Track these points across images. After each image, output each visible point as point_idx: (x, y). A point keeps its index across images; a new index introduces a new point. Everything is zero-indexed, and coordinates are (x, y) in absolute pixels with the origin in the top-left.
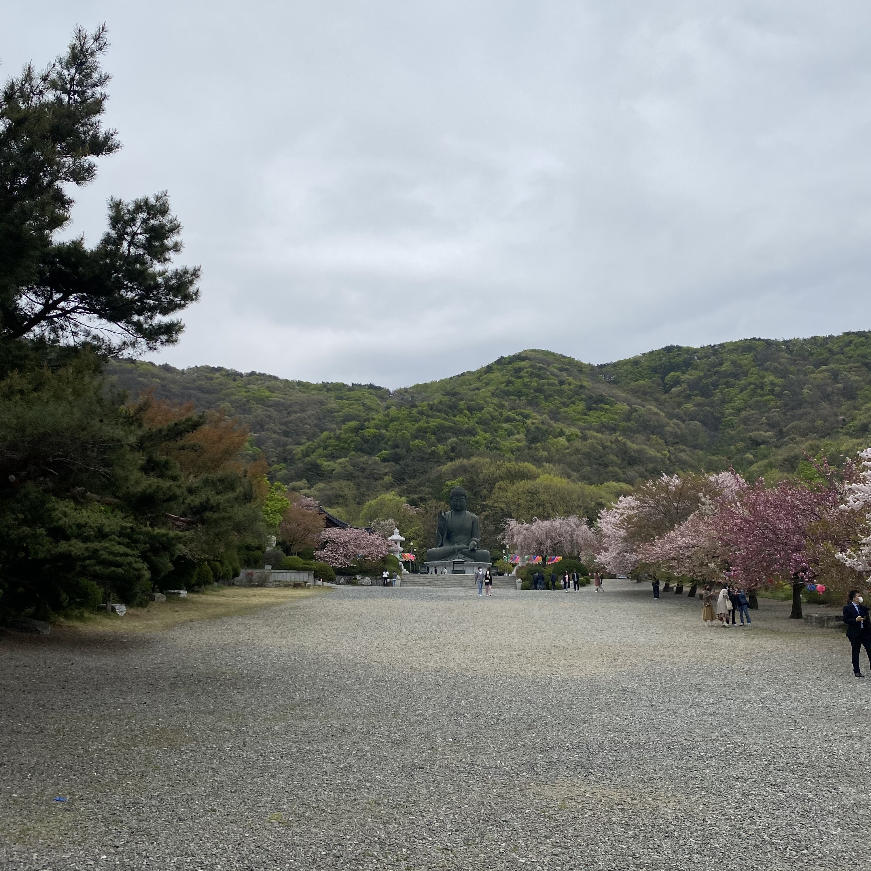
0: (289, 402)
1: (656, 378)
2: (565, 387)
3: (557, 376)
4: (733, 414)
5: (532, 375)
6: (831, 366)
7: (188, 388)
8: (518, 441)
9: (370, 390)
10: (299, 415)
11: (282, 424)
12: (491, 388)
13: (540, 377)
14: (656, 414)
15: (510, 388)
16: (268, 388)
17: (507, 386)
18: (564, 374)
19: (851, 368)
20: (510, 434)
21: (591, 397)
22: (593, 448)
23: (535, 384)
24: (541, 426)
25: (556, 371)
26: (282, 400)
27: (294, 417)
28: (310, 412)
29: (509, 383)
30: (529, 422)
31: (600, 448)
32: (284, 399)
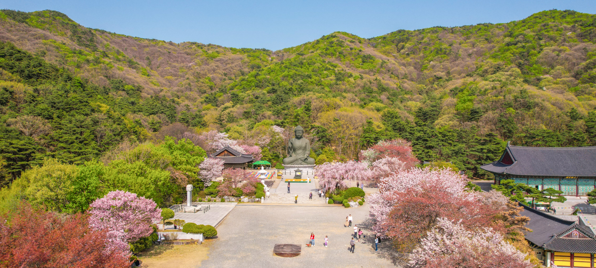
0: (226, 59)
1: (394, 45)
2: (353, 51)
3: (349, 45)
4: (428, 63)
5: (338, 45)
6: (471, 40)
7: (181, 53)
8: (331, 80)
9: (264, 52)
10: (231, 65)
11: (224, 70)
12: (319, 52)
13: (341, 46)
14: (394, 64)
15: (328, 52)
16: (217, 52)
17: (326, 50)
18: (353, 44)
19: (480, 41)
20: (328, 76)
21: (364, 56)
22: (365, 84)
23: (340, 50)
24: (342, 72)
25: (349, 43)
26: (223, 58)
27: (228, 66)
28: (236, 64)
29: (327, 49)
30: (336, 69)
31: (368, 83)
32: (224, 57)
